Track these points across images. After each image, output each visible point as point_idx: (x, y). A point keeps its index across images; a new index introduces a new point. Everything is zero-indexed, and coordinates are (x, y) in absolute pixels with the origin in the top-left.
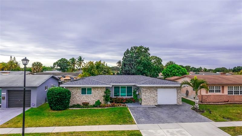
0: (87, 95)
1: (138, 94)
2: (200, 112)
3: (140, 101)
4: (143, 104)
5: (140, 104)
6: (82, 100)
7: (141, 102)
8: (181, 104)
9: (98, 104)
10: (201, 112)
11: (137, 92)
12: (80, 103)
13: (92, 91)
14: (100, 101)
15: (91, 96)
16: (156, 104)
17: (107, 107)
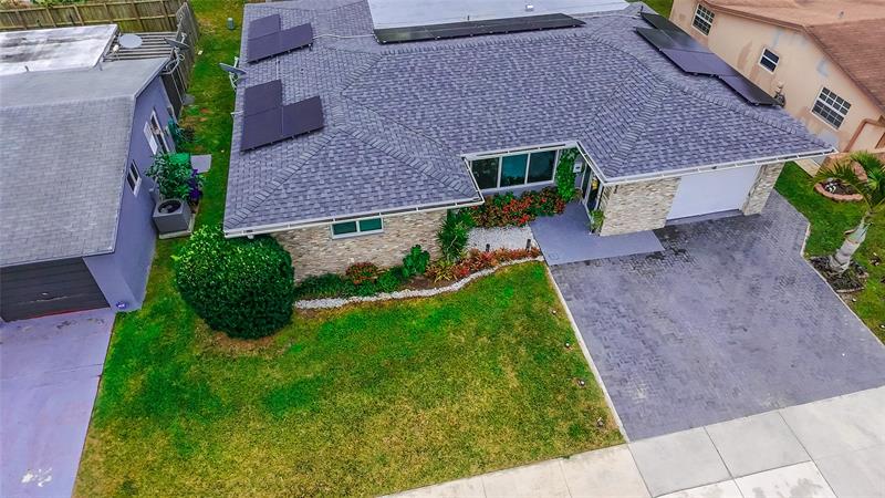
0: (359, 233)
4: (606, 229)
5: (594, 231)
6: (342, 256)
7: (600, 225)
12: (334, 267)
14: (424, 249)
15: (379, 235)
16: (660, 225)
17: (460, 278)
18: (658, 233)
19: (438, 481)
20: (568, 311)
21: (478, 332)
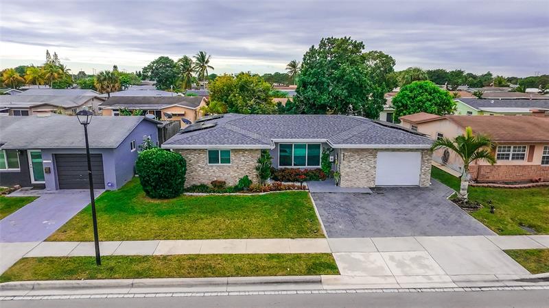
1: (332, 161)
2: (468, 207)
3: (337, 178)
4: (343, 184)
5: (337, 185)
7: (340, 180)
8: (428, 185)
10: (472, 208)
11: (331, 157)
16: (373, 186)
18: (372, 189)
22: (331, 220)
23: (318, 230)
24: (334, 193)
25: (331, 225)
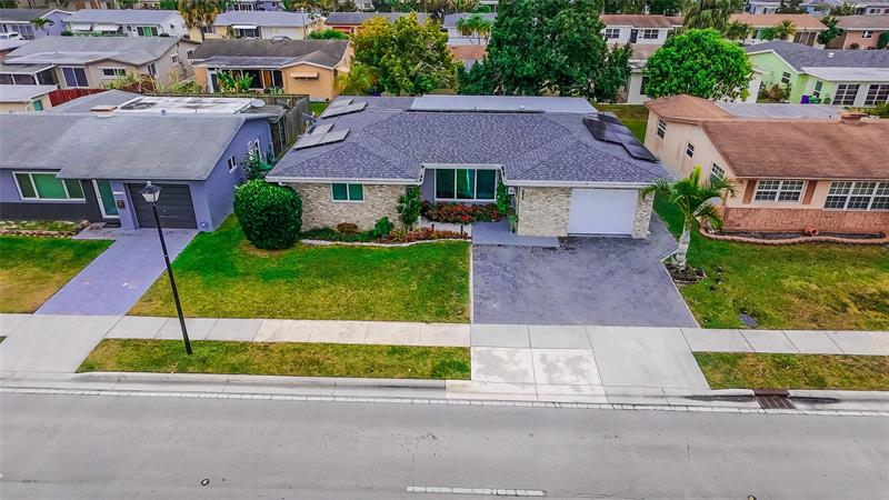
0: (348, 201)
1: (512, 193)
3: (512, 222)
4: (521, 231)
5: (513, 232)
6: (337, 216)
7: (517, 226)
8: (644, 236)
9: (383, 231)
11: (510, 189)
12: (331, 224)
13: (365, 192)
14: (390, 221)
15: (362, 205)
16: (563, 234)
17: (409, 241)
18: (561, 239)
19: (342, 319)
20: (471, 265)
21: (405, 265)
22: (485, 295)
23: (463, 310)
24: (505, 246)
25: (484, 303)
